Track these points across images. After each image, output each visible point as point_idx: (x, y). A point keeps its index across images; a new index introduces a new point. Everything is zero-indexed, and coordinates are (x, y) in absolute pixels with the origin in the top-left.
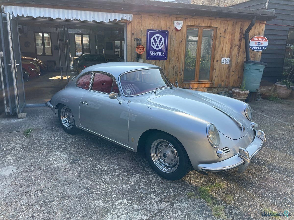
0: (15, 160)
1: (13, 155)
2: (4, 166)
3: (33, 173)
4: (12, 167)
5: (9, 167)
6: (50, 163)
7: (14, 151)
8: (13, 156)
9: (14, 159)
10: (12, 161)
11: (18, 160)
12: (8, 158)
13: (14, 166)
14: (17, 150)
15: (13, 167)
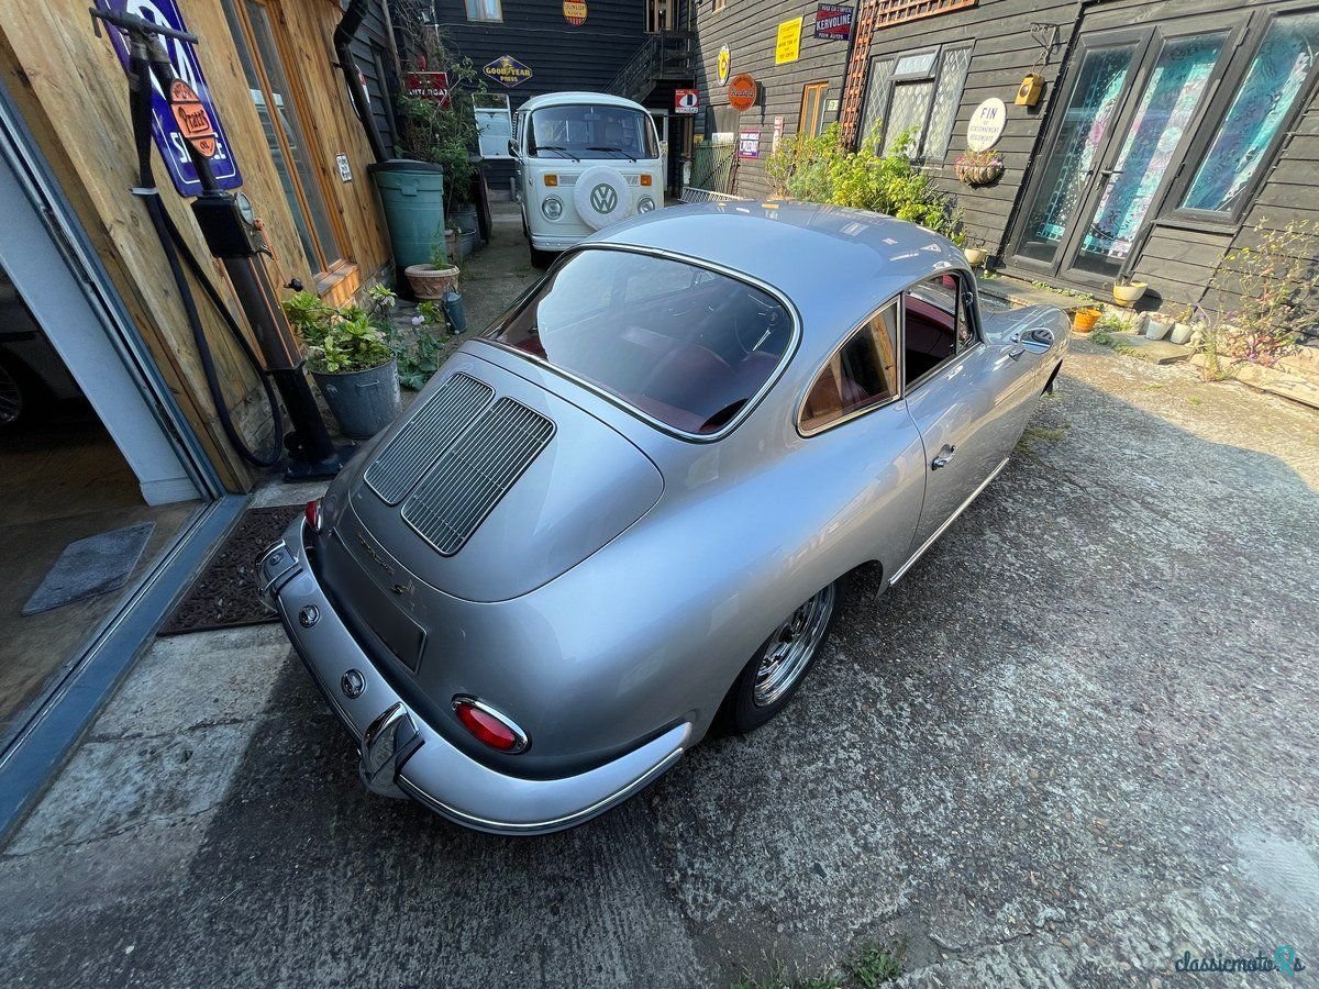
0: (1193, 882)
1: (1163, 933)
2: (1275, 921)
3: (1190, 748)
4: (1246, 865)
5: (1260, 882)
6: (1088, 710)
7: (1121, 958)
8: (1169, 926)
9: (1189, 896)
10: (1209, 893)
11: (1181, 867)
12: (1206, 943)
13: (1234, 856)
14: (1099, 940)
15: (1243, 856)
